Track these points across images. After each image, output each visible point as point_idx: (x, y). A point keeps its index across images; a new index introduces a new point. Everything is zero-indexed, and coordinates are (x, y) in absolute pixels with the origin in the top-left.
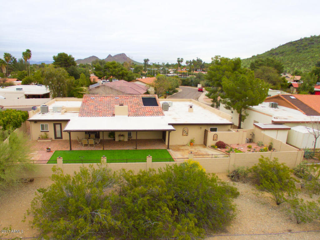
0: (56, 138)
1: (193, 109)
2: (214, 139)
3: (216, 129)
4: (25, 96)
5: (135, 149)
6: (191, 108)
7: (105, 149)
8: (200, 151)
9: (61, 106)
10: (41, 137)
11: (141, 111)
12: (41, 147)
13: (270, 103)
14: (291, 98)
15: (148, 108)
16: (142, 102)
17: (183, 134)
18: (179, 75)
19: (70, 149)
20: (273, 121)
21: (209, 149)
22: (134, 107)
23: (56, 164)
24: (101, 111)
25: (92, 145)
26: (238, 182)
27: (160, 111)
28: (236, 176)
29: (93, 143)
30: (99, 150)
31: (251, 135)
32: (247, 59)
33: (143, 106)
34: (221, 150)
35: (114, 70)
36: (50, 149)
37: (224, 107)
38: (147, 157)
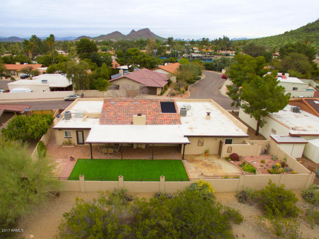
0: (78, 143)
1: (210, 117)
2: (229, 151)
3: (232, 140)
4: (49, 88)
5: (151, 159)
6: (208, 116)
7: (123, 159)
8: (213, 163)
9: (83, 112)
10: (65, 143)
11: (159, 119)
12: (65, 155)
13: (292, 107)
14: (314, 102)
15: (166, 115)
16: (160, 108)
17: (198, 145)
18: (204, 56)
19: (91, 157)
20: (290, 134)
21: (223, 161)
22: (153, 113)
23: (79, 181)
24: (120, 118)
25: (111, 154)
26: (245, 203)
27: (178, 119)
28: (243, 197)
29: (113, 152)
30: (118, 160)
31: (266, 146)
32: (279, 35)
33: (161, 113)
34: (234, 164)
35: (136, 58)
36: (73, 158)
37: (244, 111)
38: (161, 177)
